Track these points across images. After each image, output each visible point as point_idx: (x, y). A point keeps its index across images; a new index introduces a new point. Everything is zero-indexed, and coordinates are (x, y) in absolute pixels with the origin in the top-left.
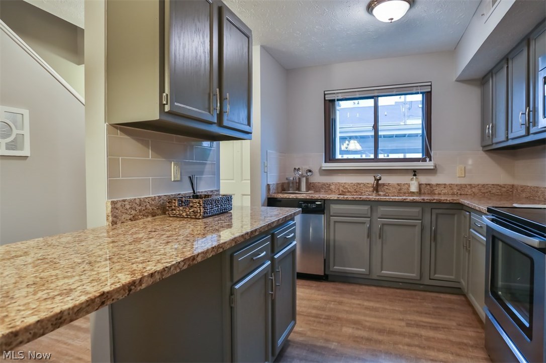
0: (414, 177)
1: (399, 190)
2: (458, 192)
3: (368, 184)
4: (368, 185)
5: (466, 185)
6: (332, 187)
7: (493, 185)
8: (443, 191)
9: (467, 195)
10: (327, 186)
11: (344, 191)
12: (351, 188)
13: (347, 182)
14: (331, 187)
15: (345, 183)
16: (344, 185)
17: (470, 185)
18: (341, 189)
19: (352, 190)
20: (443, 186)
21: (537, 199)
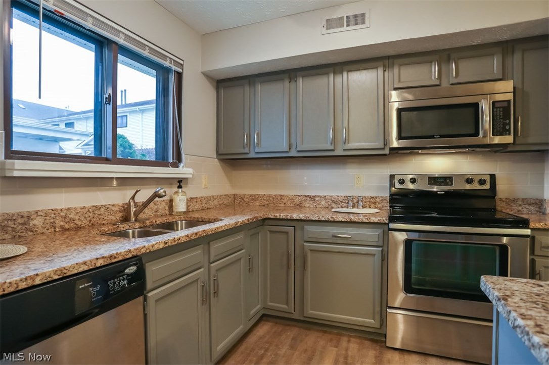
0: (180, 190)
1: (156, 212)
2: (206, 205)
3: (113, 206)
4: (113, 208)
5: (210, 197)
6: (35, 222)
7: (225, 195)
8: (196, 207)
9: (211, 208)
10: (20, 221)
11: (67, 227)
12: (82, 218)
13: (73, 206)
14: (31, 223)
15: (69, 209)
16: (65, 214)
17: (213, 196)
18: (60, 223)
19: (85, 223)
20: (196, 200)
21: (282, 205)
